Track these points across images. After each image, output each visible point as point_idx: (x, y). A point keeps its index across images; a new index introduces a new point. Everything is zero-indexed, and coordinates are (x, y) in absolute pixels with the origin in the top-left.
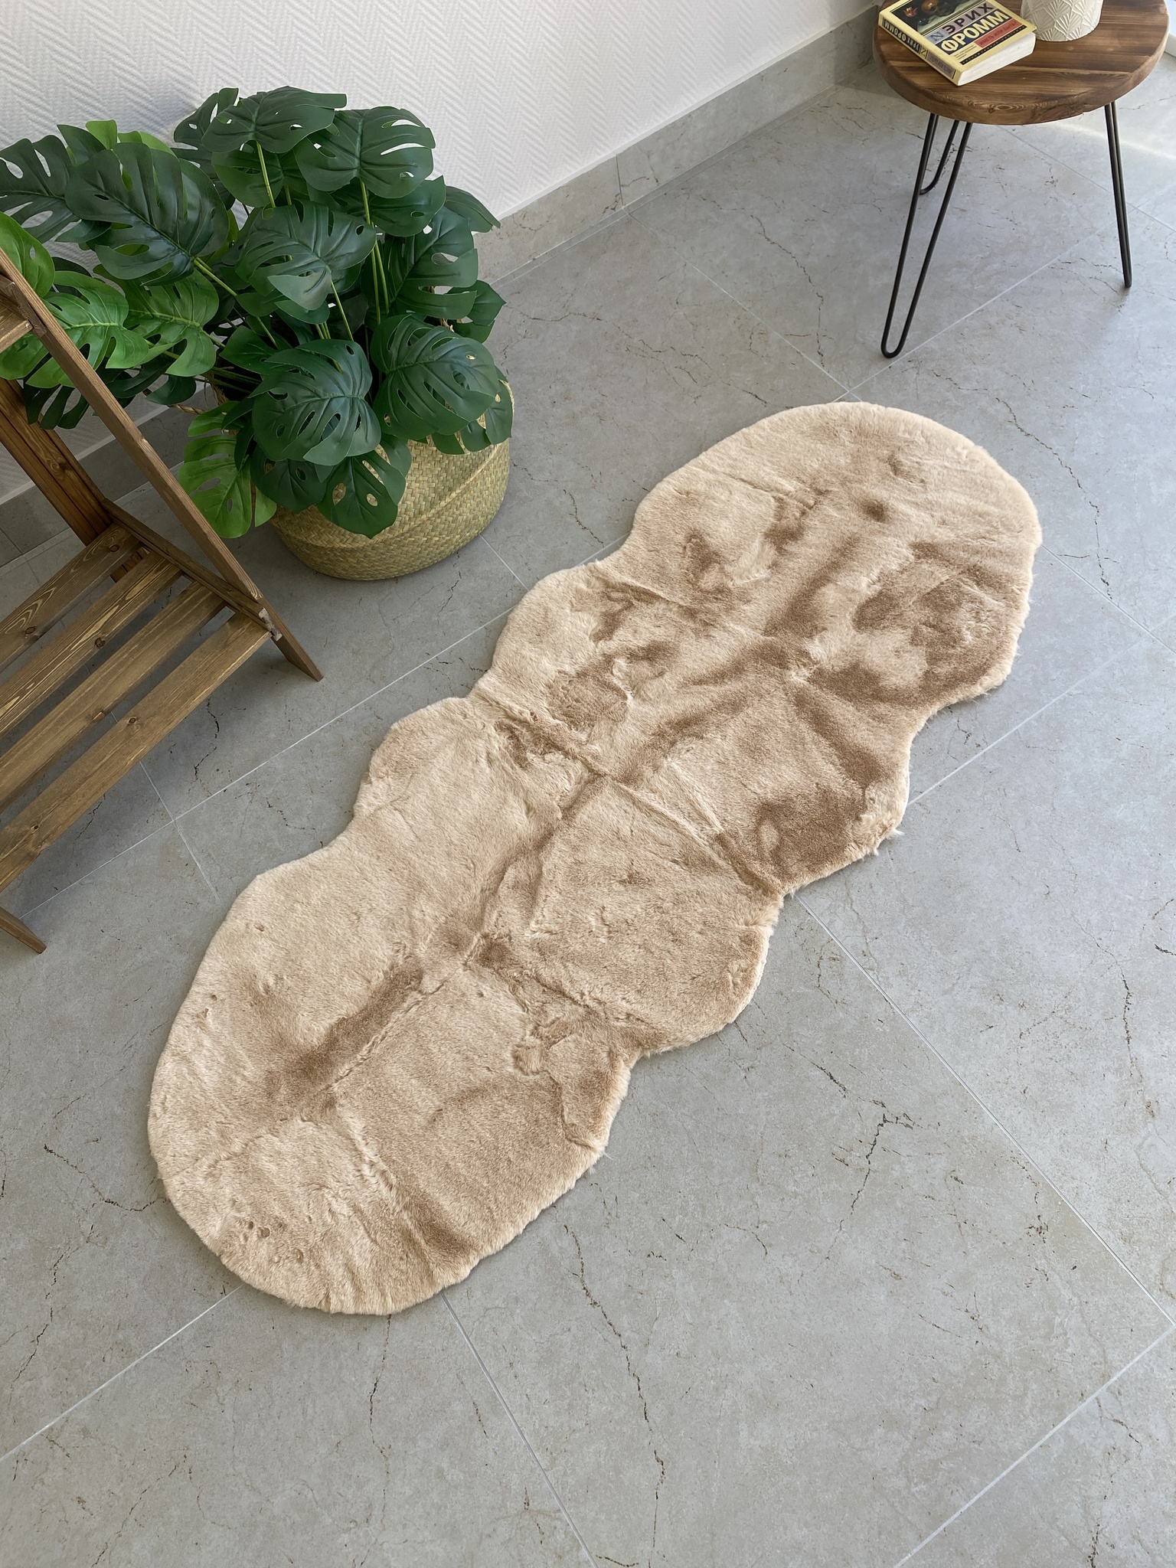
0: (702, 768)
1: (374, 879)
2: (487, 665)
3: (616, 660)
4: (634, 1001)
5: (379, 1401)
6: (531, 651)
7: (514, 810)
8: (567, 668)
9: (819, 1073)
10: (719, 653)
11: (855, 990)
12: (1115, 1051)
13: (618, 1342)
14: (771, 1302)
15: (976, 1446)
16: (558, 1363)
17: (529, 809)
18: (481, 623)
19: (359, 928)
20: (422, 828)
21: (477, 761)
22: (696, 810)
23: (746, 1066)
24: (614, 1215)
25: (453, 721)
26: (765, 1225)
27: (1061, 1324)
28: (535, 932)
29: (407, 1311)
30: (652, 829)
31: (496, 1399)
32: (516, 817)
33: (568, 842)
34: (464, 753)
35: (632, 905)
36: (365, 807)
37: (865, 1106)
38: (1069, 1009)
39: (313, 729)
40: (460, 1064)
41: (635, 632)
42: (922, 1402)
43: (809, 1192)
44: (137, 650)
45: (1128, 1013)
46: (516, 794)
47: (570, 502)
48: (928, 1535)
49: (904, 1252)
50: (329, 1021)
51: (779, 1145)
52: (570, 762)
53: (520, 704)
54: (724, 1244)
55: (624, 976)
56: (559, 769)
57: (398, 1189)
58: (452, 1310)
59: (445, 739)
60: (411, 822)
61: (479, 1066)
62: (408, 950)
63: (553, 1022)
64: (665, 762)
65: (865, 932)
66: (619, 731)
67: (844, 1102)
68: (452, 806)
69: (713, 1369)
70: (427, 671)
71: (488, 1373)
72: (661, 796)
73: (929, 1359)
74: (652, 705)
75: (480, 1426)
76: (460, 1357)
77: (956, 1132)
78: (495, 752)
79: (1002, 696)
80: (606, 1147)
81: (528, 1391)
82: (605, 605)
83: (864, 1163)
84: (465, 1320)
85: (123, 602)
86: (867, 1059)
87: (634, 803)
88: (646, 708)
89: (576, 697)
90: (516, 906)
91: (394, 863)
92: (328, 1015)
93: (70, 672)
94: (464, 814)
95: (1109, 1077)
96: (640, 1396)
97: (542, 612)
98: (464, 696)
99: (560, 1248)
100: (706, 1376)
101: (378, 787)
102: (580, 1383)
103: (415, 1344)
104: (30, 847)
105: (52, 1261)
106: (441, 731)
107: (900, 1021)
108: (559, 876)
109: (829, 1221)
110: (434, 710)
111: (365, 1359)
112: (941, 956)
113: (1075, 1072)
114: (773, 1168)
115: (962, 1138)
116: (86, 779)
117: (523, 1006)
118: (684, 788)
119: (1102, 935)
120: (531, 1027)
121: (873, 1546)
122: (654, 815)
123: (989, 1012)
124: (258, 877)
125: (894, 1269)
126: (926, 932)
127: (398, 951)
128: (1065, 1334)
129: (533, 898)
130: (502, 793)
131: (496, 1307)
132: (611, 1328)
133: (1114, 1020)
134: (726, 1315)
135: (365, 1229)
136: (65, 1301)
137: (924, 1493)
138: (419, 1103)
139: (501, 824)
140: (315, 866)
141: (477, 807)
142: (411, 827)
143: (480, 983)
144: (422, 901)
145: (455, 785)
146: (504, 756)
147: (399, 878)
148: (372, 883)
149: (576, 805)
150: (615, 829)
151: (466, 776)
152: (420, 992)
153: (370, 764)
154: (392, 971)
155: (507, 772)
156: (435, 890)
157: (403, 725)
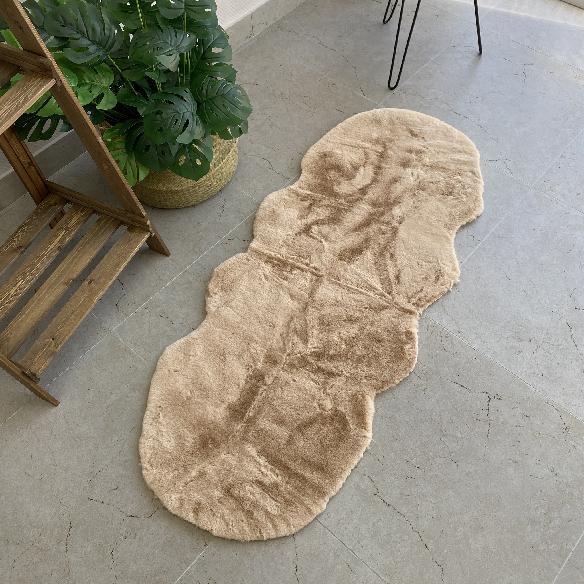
0: (366, 267)
1: (227, 339)
2: (252, 237)
3: (312, 226)
4: (366, 370)
5: (300, 574)
6: (271, 228)
7: (285, 298)
8: (290, 233)
9: (456, 385)
10: (358, 218)
11: (460, 348)
12: (573, 352)
13: (404, 519)
14: (466, 485)
15: (570, 523)
16: (380, 535)
17: (291, 297)
19: (226, 362)
20: (243, 312)
21: (260, 279)
22: (369, 285)
23: (423, 388)
24: (385, 464)
25: (243, 264)
26: (453, 454)
28: (311, 349)
29: (301, 530)
30: (352, 295)
31: (356, 559)
32: (287, 301)
33: (315, 307)
34: (253, 277)
35: (352, 330)
36: (212, 308)
37: (480, 395)
38: (549, 339)
39: (172, 278)
40: (294, 413)
41: (317, 213)
42: (543, 511)
43: (467, 435)
44: (82, 249)
45: (573, 336)
46: (284, 291)
47: (268, 163)
48: (562, 565)
49: (515, 451)
50: (224, 406)
51: (448, 419)
52: (304, 273)
53: (274, 252)
54: (438, 466)
55: (359, 360)
56: (301, 276)
57: (281, 475)
58: (323, 525)
59: (242, 272)
60: (237, 311)
61: (304, 412)
62: (253, 368)
63: (332, 386)
64: (348, 266)
65: (457, 323)
66: (323, 256)
67: (471, 395)
68: (254, 301)
69: (450, 520)
70: (222, 245)
71: (349, 548)
72: (351, 281)
73: (539, 492)
74: (335, 243)
75: (352, 573)
76: (333, 545)
77: (520, 397)
78: (268, 274)
79: (482, 219)
80: (373, 436)
81: (370, 551)
82: (300, 204)
83: (486, 418)
84: (330, 527)
85: (67, 228)
86: (474, 375)
87: (340, 286)
88: (332, 245)
89: (299, 244)
90: (299, 339)
91: (234, 330)
92: (223, 404)
93: (48, 264)
94: (261, 304)
95: (574, 362)
96: (422, 540)
97: (271, 211)
98: (245, 252)
99: (365, 485)
100: (448, 523)
101: (215, 298)
102: (393, 541)
103: (310, 544)
104: (52, 349)
105: (109, 552)
106: (239, 269)
107: (483, 357)
108: (315, 323)
109: (479, 445)
110: (232, 260)
111: (287, 557)
112: (491, 327)
113: (560, 363)
114: (449, 429)
115: (524, 399)
116: (73, 312)
117: (315, 382)
118: (360, 276)
119: (552, 308)
120: (323, 390)
121: (542, 576)
122: (351, 290)
123: (518, 346)
124: (167, 348)
125: (513, 459)
126: (482, 319)
127: (248, 369)
129: (306, 334)
130: (277, 291)
131: (343, 518)
132: (399, 514)
133: (568, 339)
134: (449, 495)
135: (270, 497)
136: (122, 569)
137: (555, 548)
138: (280, 434)
139: (280, 305)
140: (195, 338)
141: (267, 299)
142: (237, 313)
143: (292, 376)
144: (253, 345)
145: (253, 291)
146: (273, 275)
147: (239, 337)
148: (226, 341)
149: (313, 291)
150: (335, 298)
151: (257, 287)
152: (265, 385)
153: (209, 288)
154: (248, 378)
155: (276, 282)
156: (258, 339)
157: (220, 269)
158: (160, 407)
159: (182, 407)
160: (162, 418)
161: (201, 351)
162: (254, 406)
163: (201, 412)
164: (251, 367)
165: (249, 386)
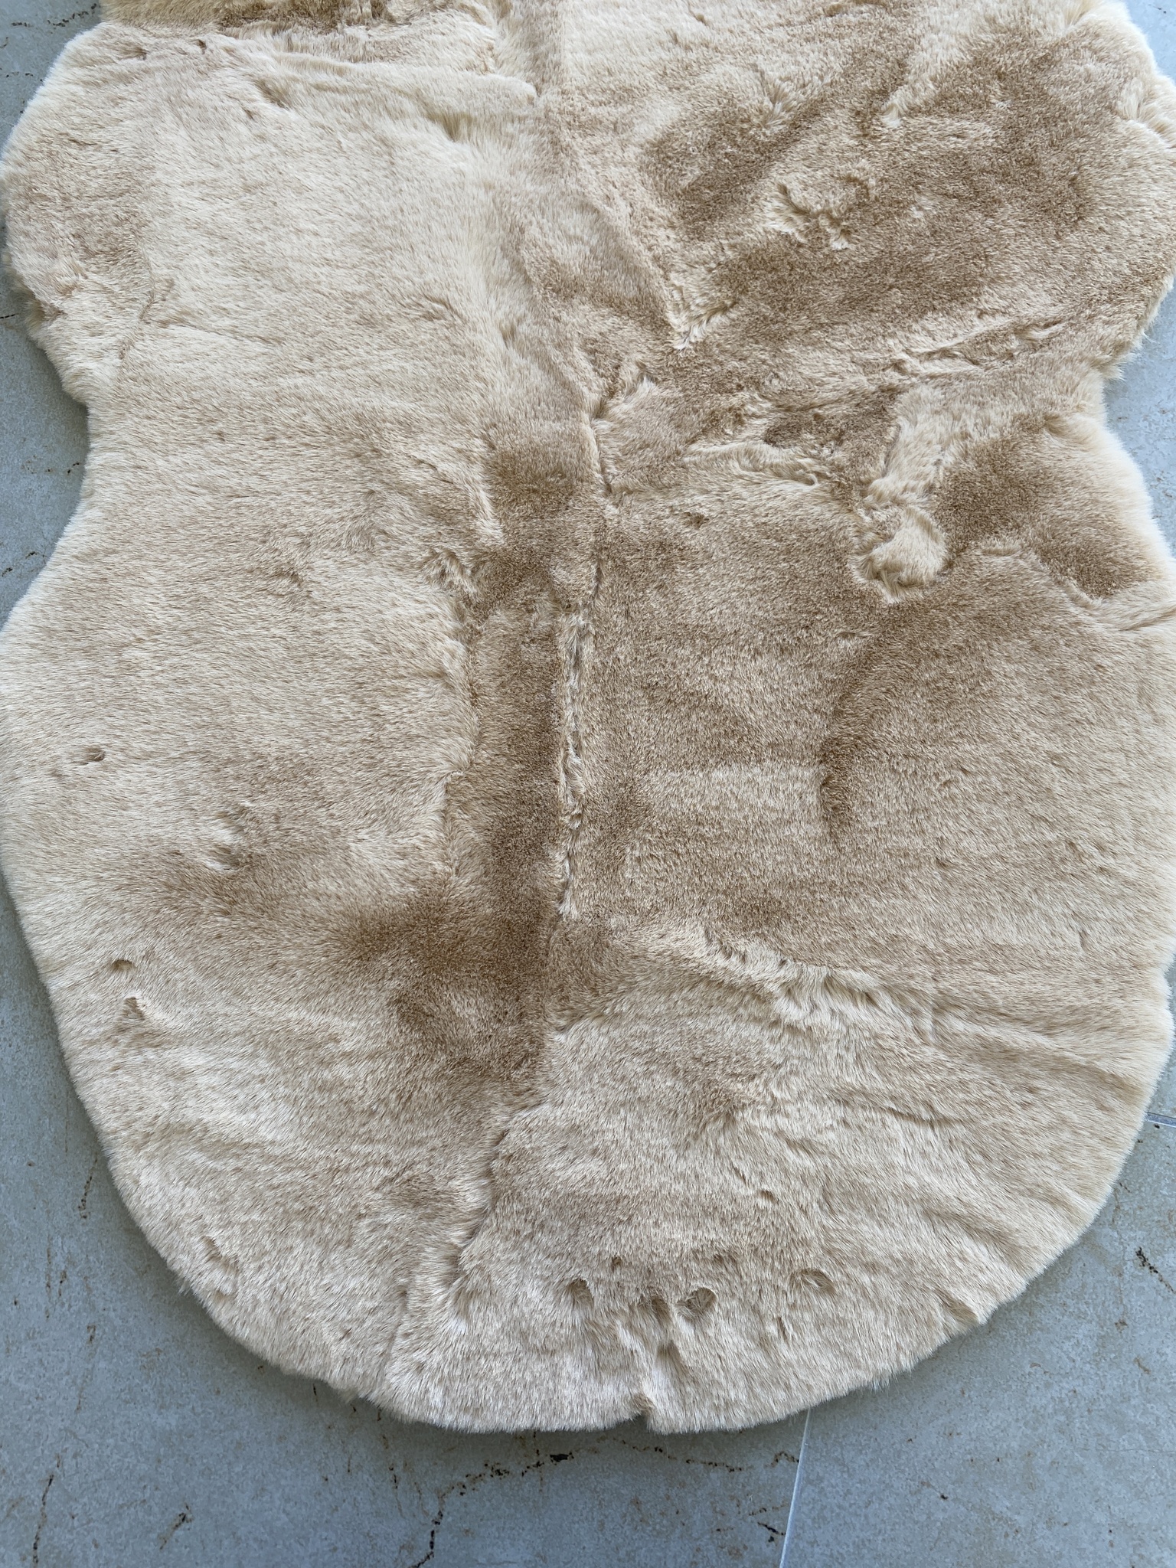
7: (422, 147)
17: (452, 126)
19: (315, 594)
20: (257, 314)
21: (250, 114)
25: (125, 79)
28: (689, 333)
33: (594, 124)
34: (207, 119)
36: (91, 365)
46: (398, 115)
59: (141, 123)
60: (227, 322)
68: (281, 231)
78: (275, 72)
91: (267, 421)
98: (98, 21)
101: (81, 311)
106: (114, 113)
127: (443, 574)
130: (366, 134)
139: (420, 189)
140: (95, 553)
141: (340, 196)
142: (234, 332)
143: (676, 502)
144: (398, 446)
145: (248, 189)
146: (302, 65)
147: (307, 439)
148: (256, 494)
149: (543, 48)
150: (665, 38)
151: (255, 157)
152: (569, 609)
153: (20, 279)
154: (471, 620)
155: (336, 90)
156: (408, 406)
157: (19, 157)
158: (118, 965)
159: (226, 913)
160: (157, 1015)
161: (164, 601)
162: (575, 734)
163: (332, 888)
164: (452, 556)
165: (495, 653)
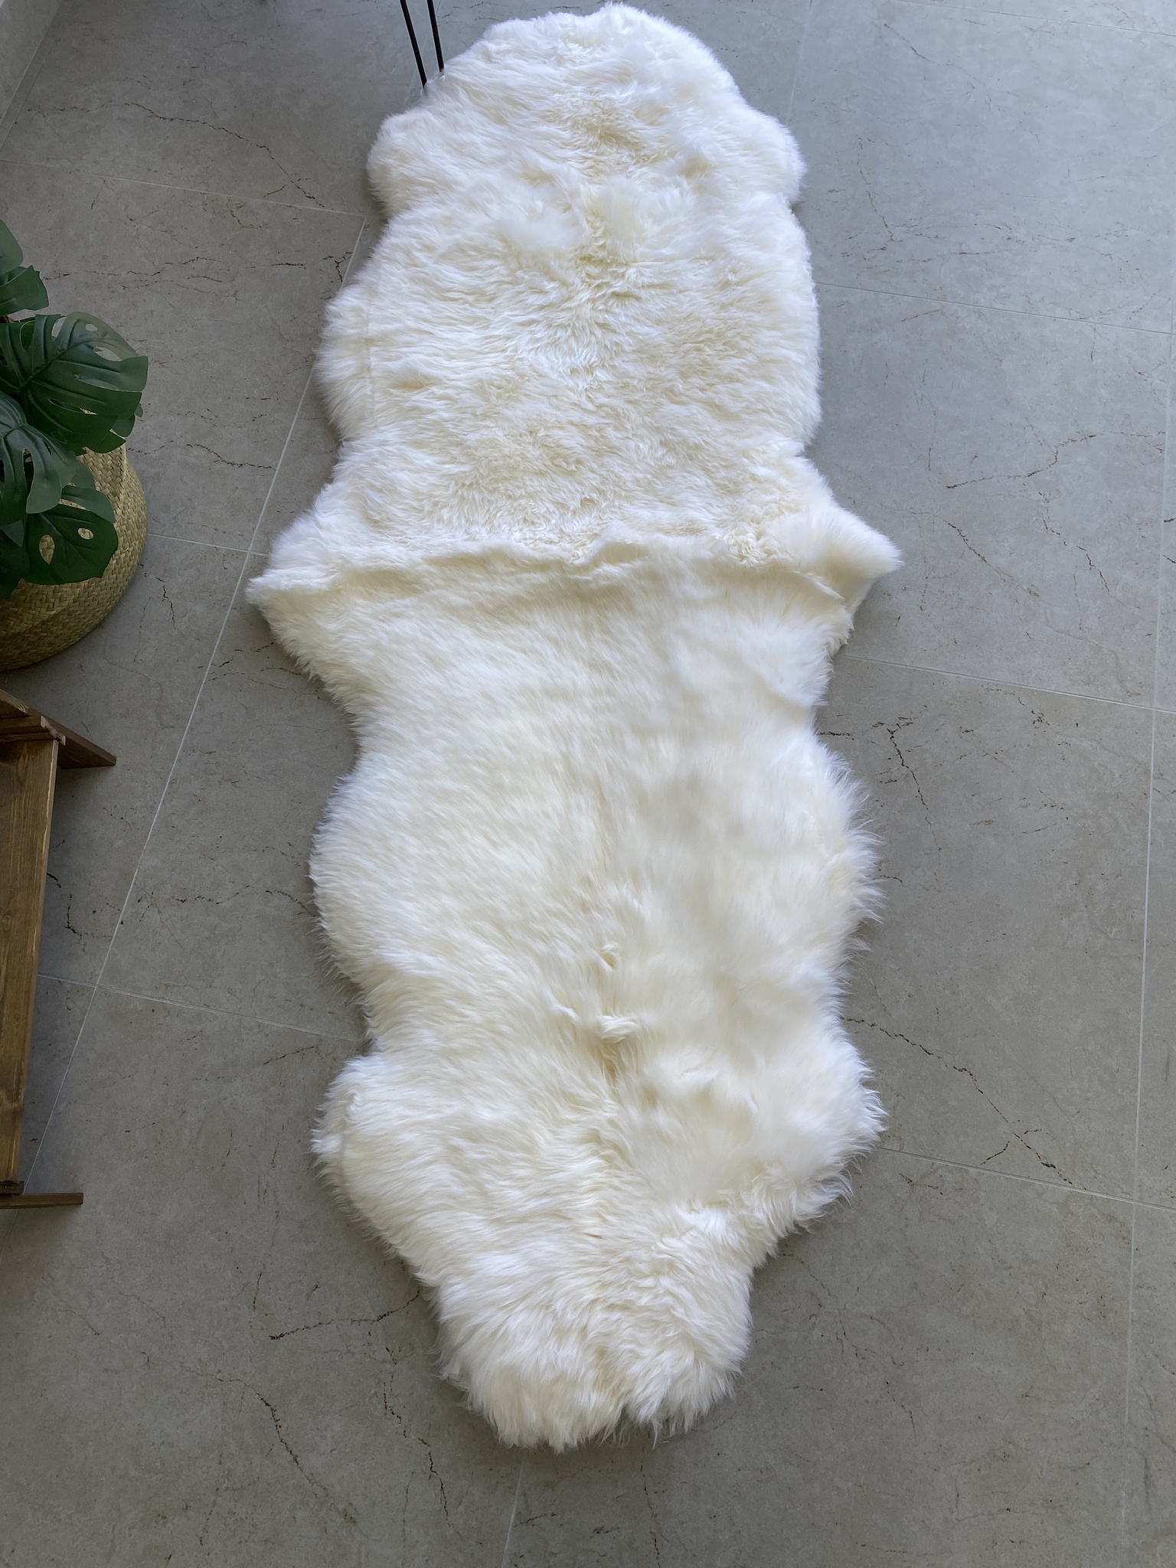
12: (983, 573)
14: (933, 908)
15: (1120, 877)
18: (225, 607)
27: (1100, 764)
37: (871, 734)
42: (1072, 882)
43: (889, 819)
45: (970, 543)
47: (203, 452)
48: (1142, 954)
49: (980, 804)
67: (856, 743)
69: (939, 983)
70: (216, 681)
73: (1052, 854)
77: (940, 702)
83: (904, 770)
95: (994, 592)
96: (913, 1045)
100: (939, 991)
104: (8, 1106)
105: (379, 1408)
109: (918, 825)
113: (973, 605)
115: (947, 703)
119: (911, 504)
125: (984, 820)
128: (1106, 768)
133: (965, 553)
134: (915, 943)
137: (1119, 932)
